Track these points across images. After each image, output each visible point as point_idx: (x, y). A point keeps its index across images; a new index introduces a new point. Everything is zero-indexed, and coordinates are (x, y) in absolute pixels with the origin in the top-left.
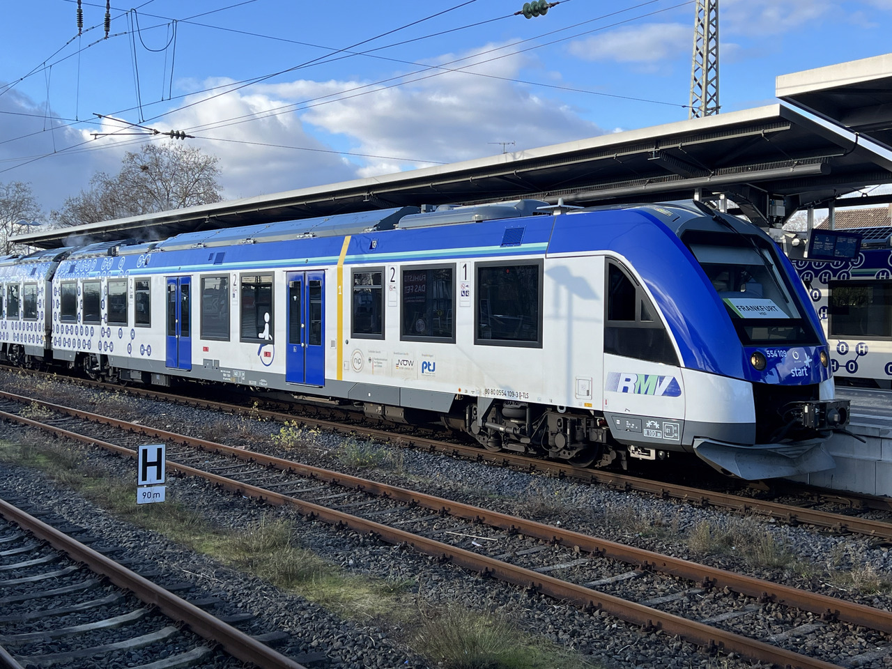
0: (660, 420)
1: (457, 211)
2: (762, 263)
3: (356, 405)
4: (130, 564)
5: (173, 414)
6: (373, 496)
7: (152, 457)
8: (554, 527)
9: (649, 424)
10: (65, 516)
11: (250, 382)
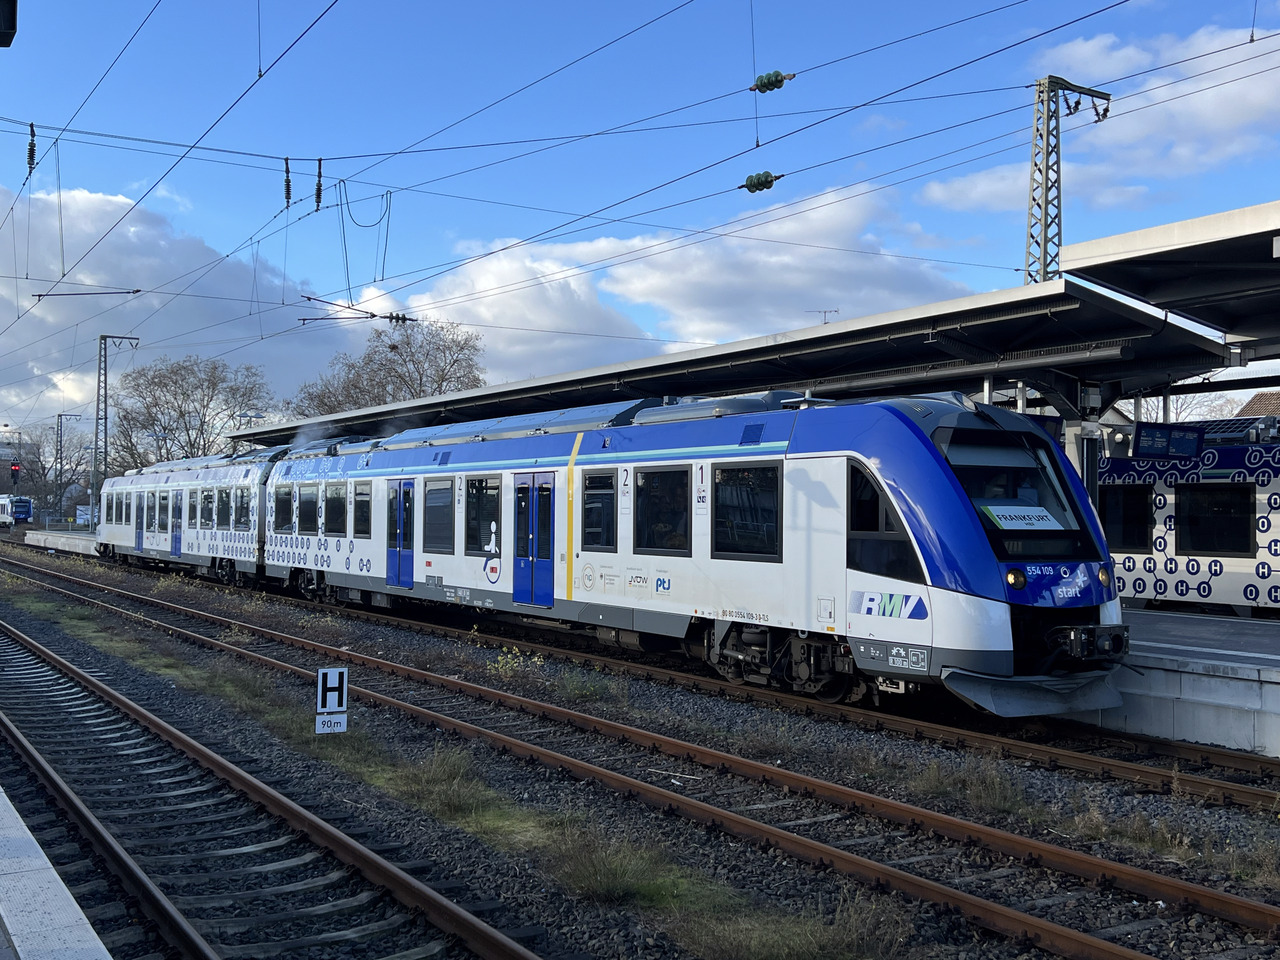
0: (906, 646)
1: (701, 403)
2: (1032, 464)
3: (588, 629)
4: (293, 794)
5: (391, 639)
6: (583, 731)
7: (333, 682)
8: (772, 767)
9: (894, 652)
10: (238, 746)
11: (475, 602)
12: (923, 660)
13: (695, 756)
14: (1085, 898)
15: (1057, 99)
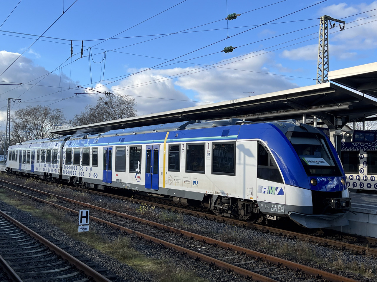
0: (277, 204)
1: (209, 122)
2: (319, 144)
3: (170, 197)
4: (70, 252)
5: (104, 200)
6: (168, 232)
7: (84, 214)
8: (231, 245)
10: (52, 236)
11: (132, 188)
13: (206, 240)
15: (327, 23)
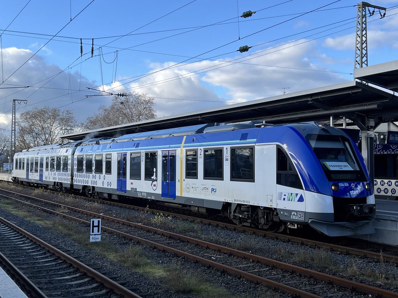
0: (297, 212)
1: (228, 125)
2: (343, 147)
3: (188, 207)
4: (82, 261)
5: (118, 211)
7: (96, 224)
8: (249, 253)
9: (293, 213)
11: (148, 197)
12: (302, 216)
13: (221, 250)
14: (345, 294)
15: (366, 10)
